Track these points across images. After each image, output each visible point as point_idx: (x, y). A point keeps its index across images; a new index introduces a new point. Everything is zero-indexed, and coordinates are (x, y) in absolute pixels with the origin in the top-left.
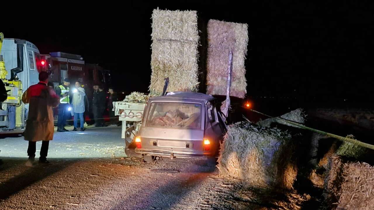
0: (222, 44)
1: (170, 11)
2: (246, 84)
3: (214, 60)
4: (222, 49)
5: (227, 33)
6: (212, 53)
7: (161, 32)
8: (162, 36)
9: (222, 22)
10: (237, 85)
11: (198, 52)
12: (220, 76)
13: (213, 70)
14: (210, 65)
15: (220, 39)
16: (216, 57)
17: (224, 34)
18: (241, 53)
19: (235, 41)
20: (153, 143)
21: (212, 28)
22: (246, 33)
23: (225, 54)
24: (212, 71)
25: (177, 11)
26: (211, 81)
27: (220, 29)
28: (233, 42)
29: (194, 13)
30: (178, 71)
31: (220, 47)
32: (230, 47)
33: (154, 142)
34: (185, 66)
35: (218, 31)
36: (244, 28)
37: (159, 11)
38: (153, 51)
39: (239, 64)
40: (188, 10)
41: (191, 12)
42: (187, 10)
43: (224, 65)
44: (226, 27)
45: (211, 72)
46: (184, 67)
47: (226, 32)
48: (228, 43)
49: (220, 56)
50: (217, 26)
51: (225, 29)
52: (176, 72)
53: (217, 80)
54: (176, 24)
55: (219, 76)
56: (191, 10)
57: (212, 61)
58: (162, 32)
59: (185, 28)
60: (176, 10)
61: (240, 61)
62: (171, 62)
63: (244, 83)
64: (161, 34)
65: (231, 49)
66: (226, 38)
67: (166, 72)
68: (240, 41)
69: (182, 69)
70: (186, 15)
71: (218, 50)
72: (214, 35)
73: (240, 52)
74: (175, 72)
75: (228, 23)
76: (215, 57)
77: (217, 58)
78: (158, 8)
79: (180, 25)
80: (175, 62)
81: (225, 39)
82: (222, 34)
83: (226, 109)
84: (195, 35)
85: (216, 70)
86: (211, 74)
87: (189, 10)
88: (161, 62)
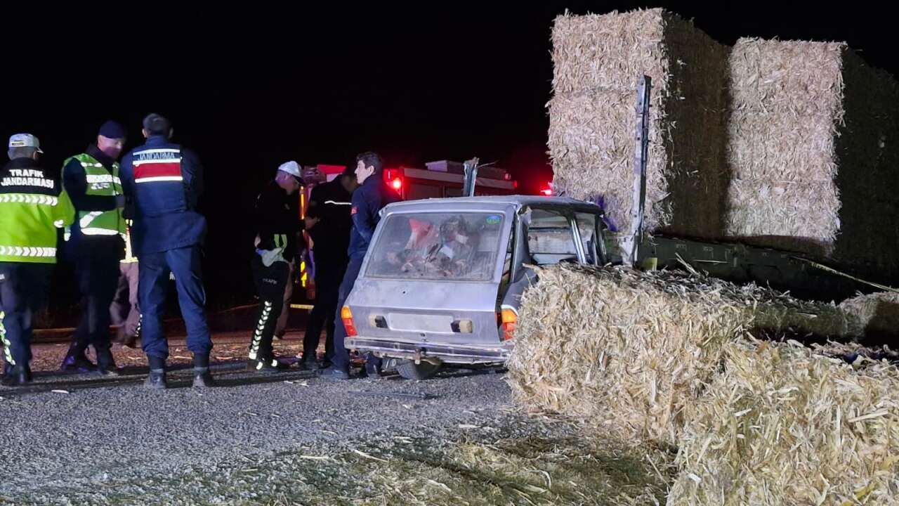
0: (772, 99)
1: (596, 16)
2: (837, 202)
3: (750, 145)
4: (771, 113)
5: (783, 70)
6: (745, 126)
7: (574, 71)
8: (577, 81)
9: (772, 42)
10: (814, 207)
11: (664, 115)
12: (764, 184)
13: (748, 170)
14: (740, 156)
15: (766, 87)
16: (754, 134)
17: (776, 73)
18: (823, 121)
19: (806, 88)
20: (376, 321)
21: (743, 61)
22: (835, 65)
23: (779, 124)
24: (746, 174)
25: (612, 13)
26: (742, 197)
27: (764, 61)
28: (800, 93)
29: (655, 13)
30: (614, 166)
31: (765, 109)
32: (793, 107)
33: (378, 319)
34: (632, 154)
35: (759, 65)
36: (831, 51)
37: (569, 18)
38: (552, 120)
39: (817, 148)
40: (640, 9)
41: (647, 12)
42: (638, 10)
43: (777, 153)
44: (781, 53)
45: (744, 176)
46: (630, 157)
47: (781, 66)
48: (788, 96)
49: (764, 132)
50: (756, 53)
51: (779, 58)
52: (611, 169)
53: (757, 198)
54: (610, 49)
55: (761, 185)
56: (647, 9)
57: (745, 146)
58: (576, 71)
59: (633, 55)
60: (610, 12)
61: (820, 142)
62: (596, 144)
63: (832, 200)
64: (573, 76)
65: (796, 110)
66: (780, 82)
67: (585, 171)
68: (819, 87)
69: (625, 162)
70: (635, 22)
71: (759, 117)
72: (749, 77)
73: (821, 117)
74: (609, 171)
75: (788, 44)
76: (752, 136)
77: (758, 137)
78: (567, 10)
79: (620, 47)
80: (607, 143)
81: (778, 86)
82: (771, 72)
83: (630, 237)
84: (658, 71)
85: (756, 171)
86: (740, 182)
87: (644, 9)
88: (572, 148)
